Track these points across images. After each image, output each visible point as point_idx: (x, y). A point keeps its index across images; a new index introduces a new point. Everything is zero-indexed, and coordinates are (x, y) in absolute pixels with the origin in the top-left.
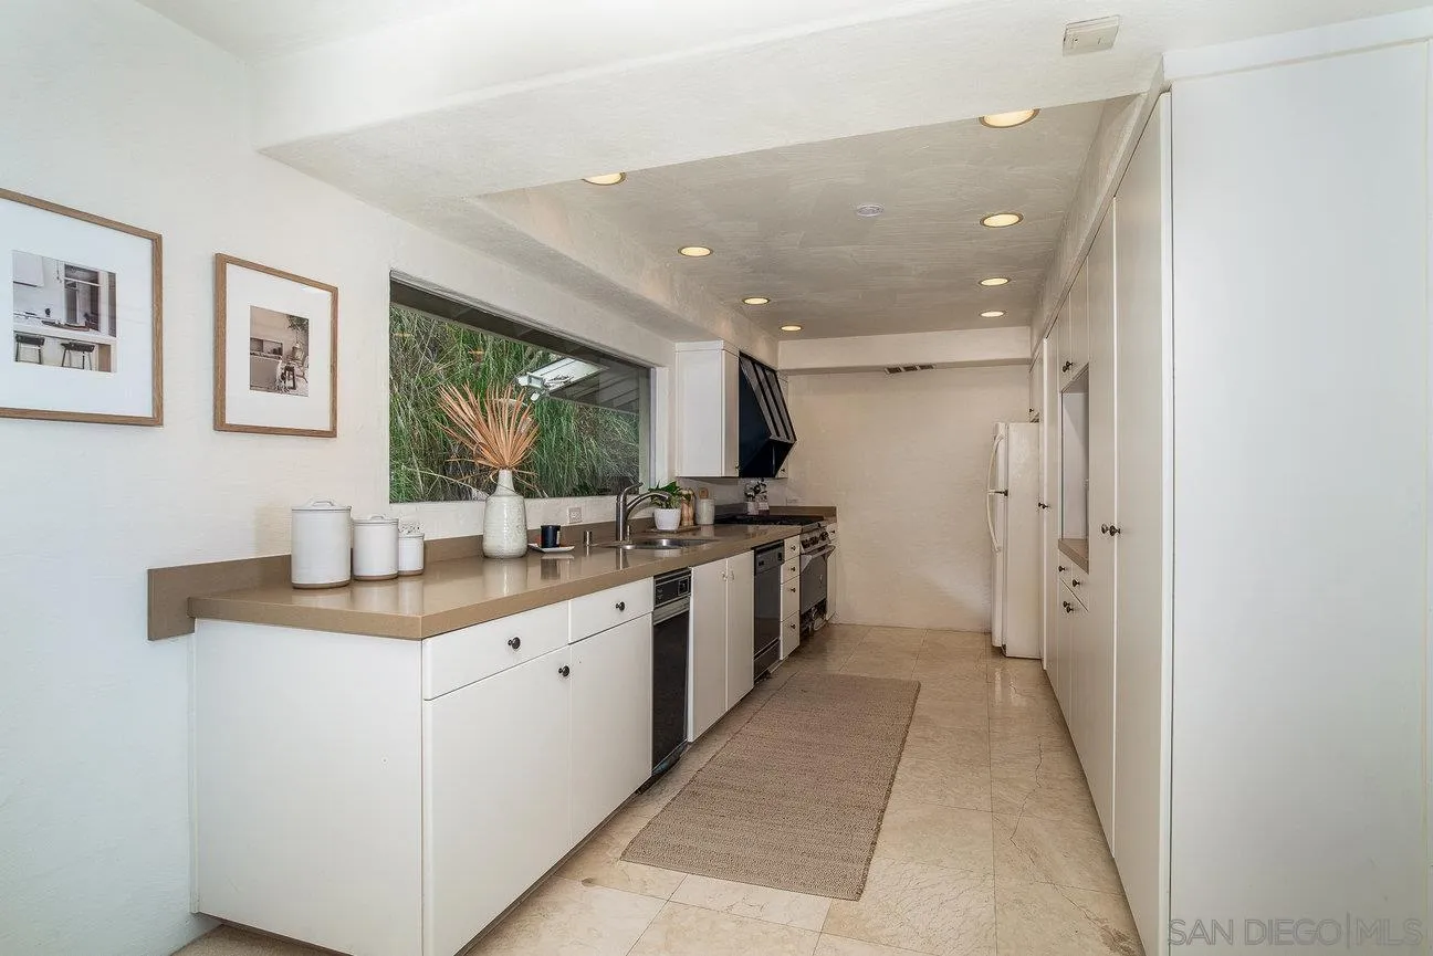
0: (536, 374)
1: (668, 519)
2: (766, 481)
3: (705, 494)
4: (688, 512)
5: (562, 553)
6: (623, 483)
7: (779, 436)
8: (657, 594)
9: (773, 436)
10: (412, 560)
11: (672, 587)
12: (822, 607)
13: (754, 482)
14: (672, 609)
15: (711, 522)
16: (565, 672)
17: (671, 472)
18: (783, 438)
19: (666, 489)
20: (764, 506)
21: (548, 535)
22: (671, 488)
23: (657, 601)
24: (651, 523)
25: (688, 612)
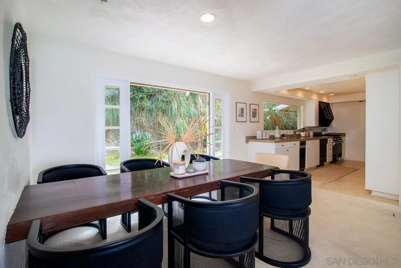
0: (276, 107)
1: (303, 134)
2: (327, 127)
3: (311, 130)
4: (307, 134)
5: (285, 138)
6: (294, 128)
7: (328, 117)
8: (300, 144)
9: (327, 118)
10: (268, 137)
11: (303, 143)
12: (340, 155)
13: (324, 128)
14: (303, 147)
15: (313, 135)
16: (288, 151)
17: (304, 125)
18: (330, 118)
19: (303, 129)
20: (327, 133)
21: (283, 135)
22: (304, 129)
23: (300, 145)
24: (300, 135)
25: (305, 148)
